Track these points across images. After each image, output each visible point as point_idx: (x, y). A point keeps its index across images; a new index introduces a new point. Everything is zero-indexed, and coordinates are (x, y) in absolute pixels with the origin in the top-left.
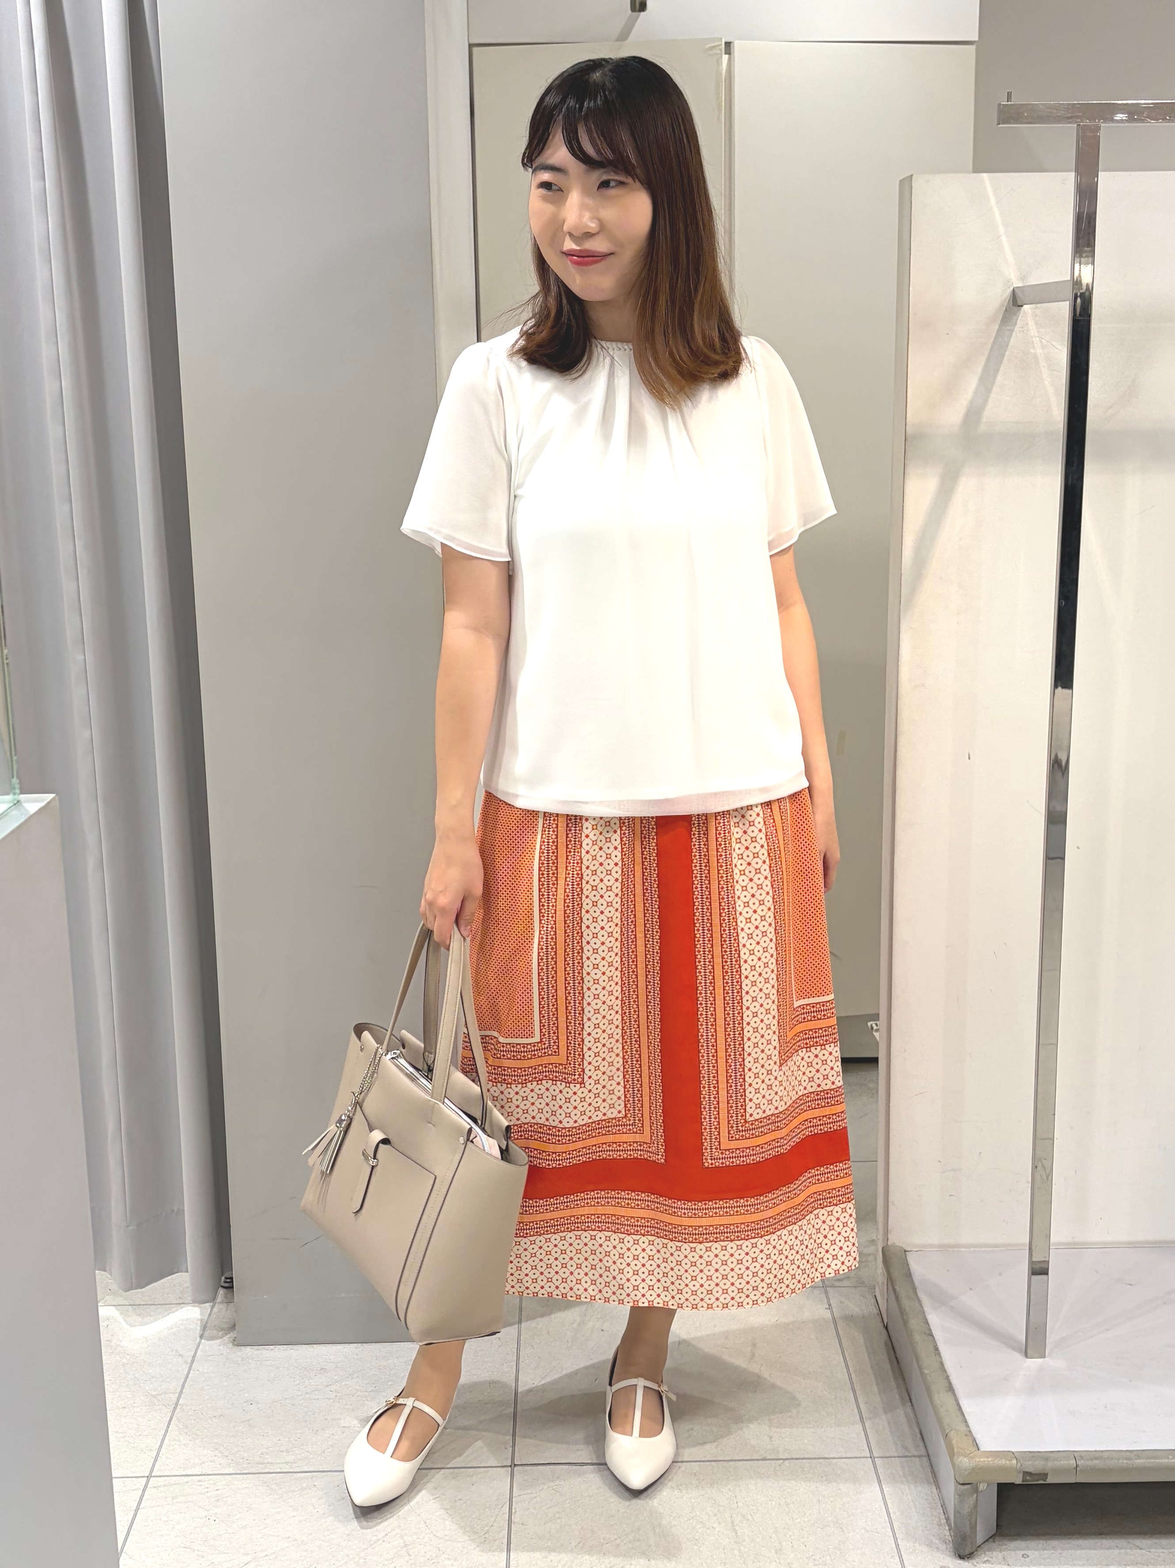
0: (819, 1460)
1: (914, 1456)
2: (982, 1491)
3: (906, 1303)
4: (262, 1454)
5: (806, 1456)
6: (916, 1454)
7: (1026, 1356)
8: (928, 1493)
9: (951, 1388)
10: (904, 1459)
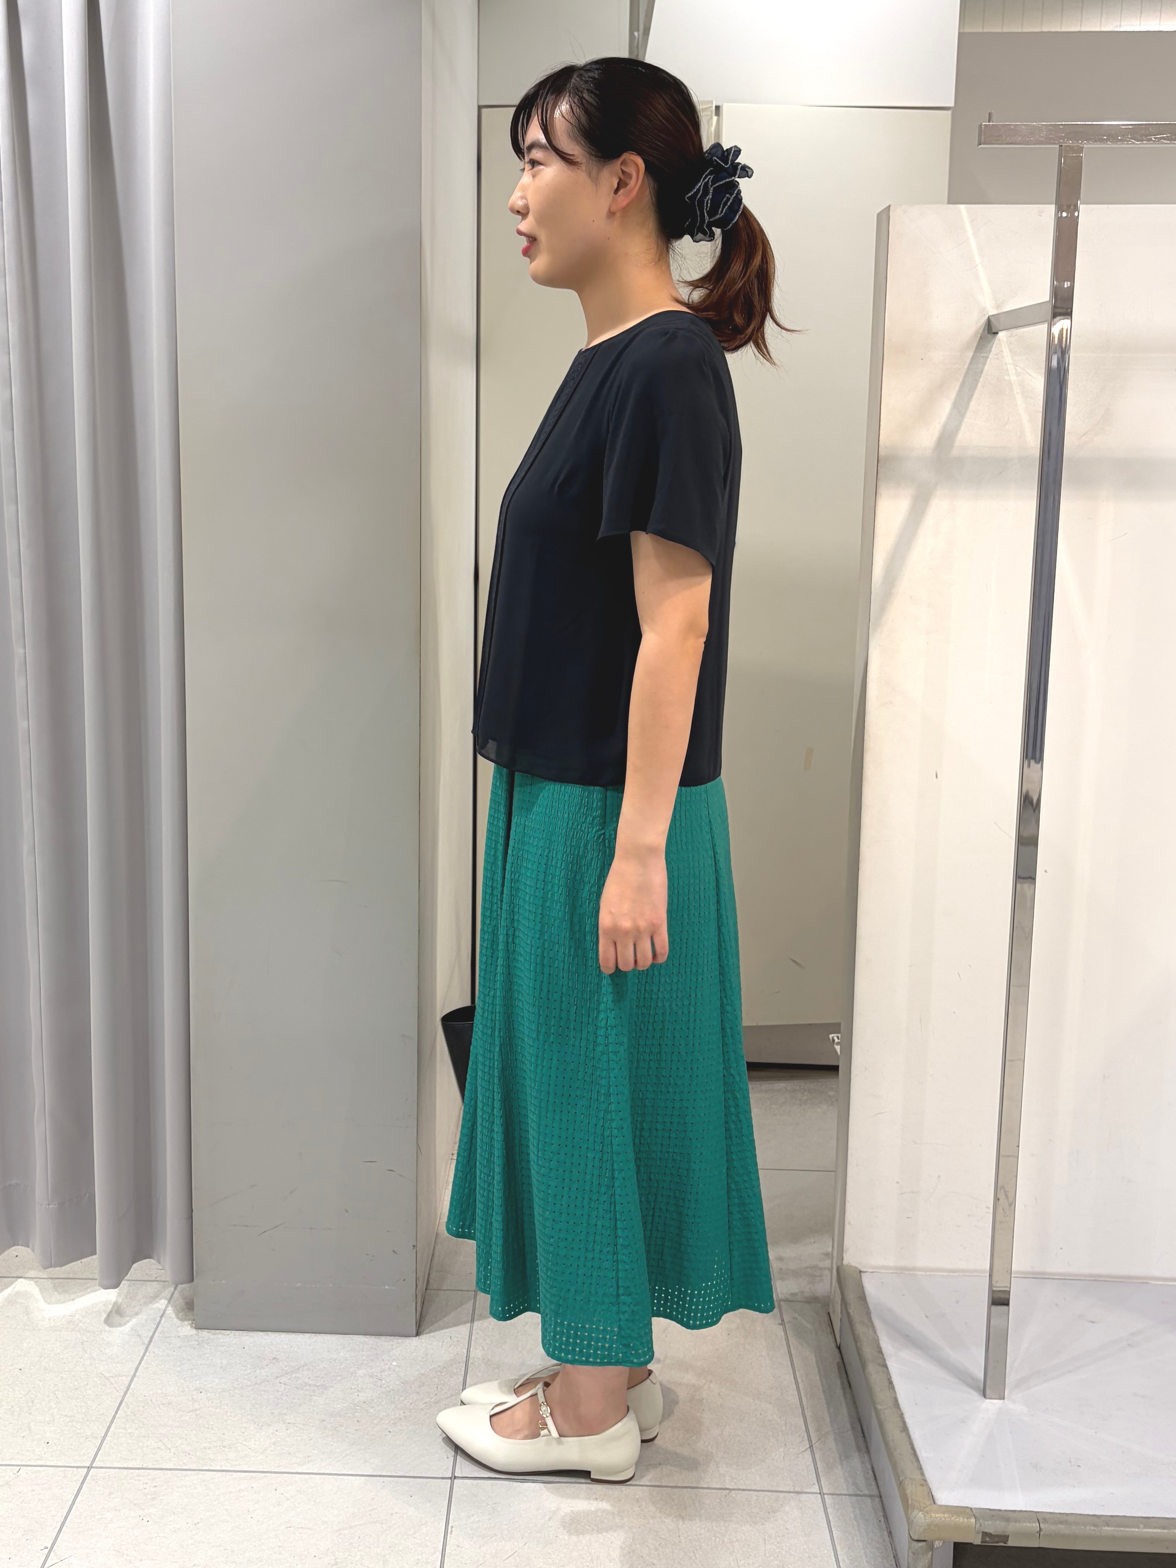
0: (765, 1493)
1: (866, 1496)
2: (937, 1548)
3: (860, 1329)
4: (205, 1448)
5: (754, 1488)
6: (867, 1492)
7: (984, 1395)
8: (880, 1541)
9: (905, 1429)
10: (855, 1498)
